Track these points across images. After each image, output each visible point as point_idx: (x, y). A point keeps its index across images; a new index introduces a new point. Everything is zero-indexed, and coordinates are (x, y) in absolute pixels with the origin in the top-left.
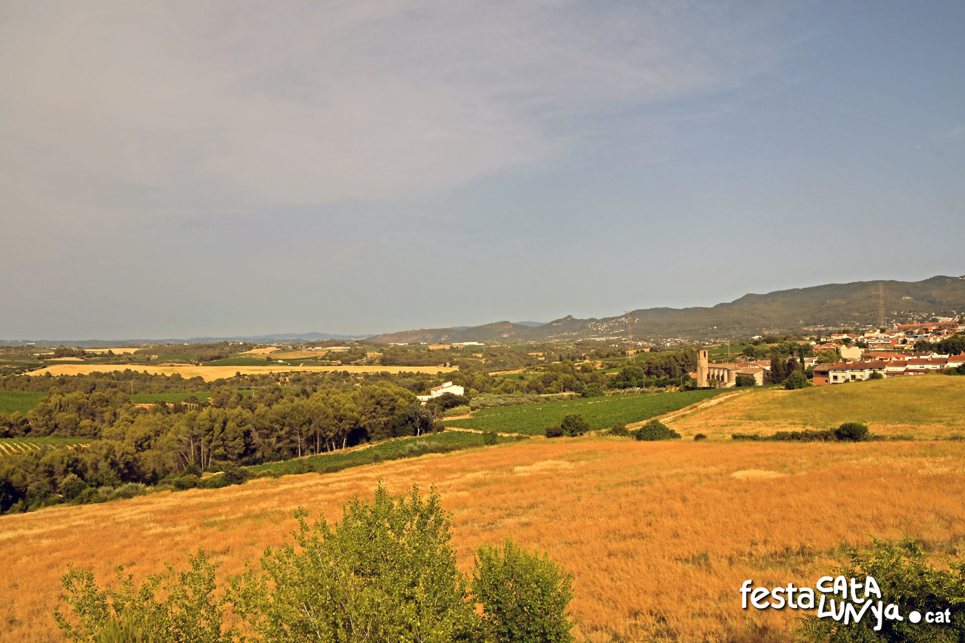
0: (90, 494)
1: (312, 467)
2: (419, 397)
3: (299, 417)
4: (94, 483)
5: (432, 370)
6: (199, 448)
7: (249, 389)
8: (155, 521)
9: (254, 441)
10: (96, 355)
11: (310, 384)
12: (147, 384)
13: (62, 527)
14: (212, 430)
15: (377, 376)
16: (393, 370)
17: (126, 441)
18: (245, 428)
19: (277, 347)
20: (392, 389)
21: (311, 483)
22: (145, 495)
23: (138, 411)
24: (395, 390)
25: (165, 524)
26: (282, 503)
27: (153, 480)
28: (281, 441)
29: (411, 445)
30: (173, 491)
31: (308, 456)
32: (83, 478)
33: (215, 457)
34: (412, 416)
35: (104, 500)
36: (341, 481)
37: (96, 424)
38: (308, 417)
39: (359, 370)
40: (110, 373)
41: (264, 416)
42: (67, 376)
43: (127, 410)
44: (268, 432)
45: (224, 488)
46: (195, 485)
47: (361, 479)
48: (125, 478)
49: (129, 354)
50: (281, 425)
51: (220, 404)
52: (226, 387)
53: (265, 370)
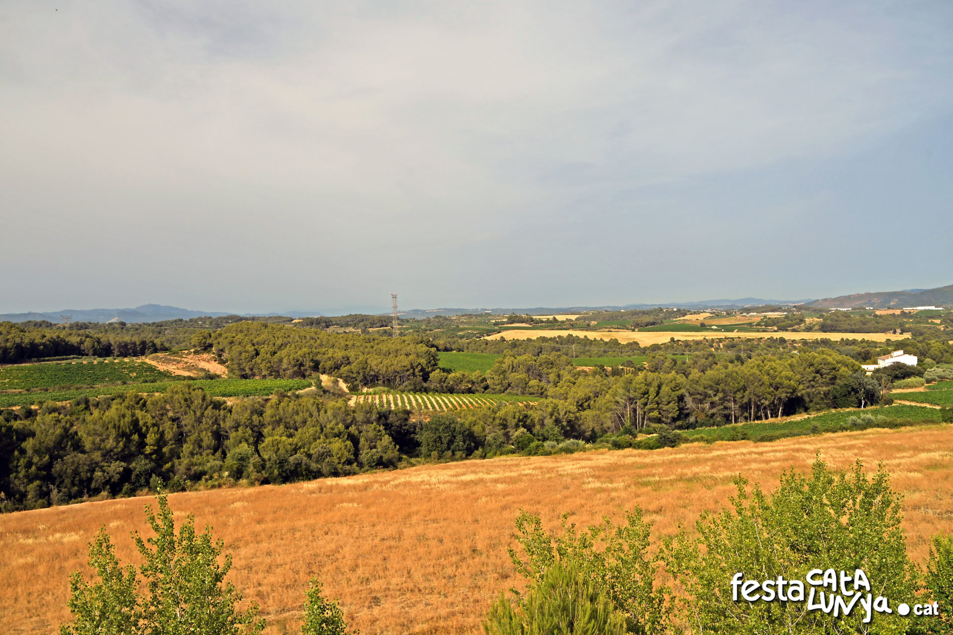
0: (537, 447)
1: (746, 434)
2: (864, 367)
3: (733, 383)
4: (541, 438)
5: (880, 338)
6: (635, 410)
7: (683, 354)
8: (593, 476)
9: (688, 406)
10: (542, 322)
11: (744, 350)
12: (587, 348)
13: (514, 474)
14: (647, 393)
15: (817, 343)
16: (835, 337)
17: (569, 400)
18: (679, 393)
19: (711, 313)
20: (833, 357)
21: (745, 450)
22: (585, 451)
23: (579, 374)
24: (837, 358)
25: (603, 479)
26: (714, 469)
27: (592, 438)
28: (715, 407)
29: (854, 417)
30: (610, 449)
31: (742, 424)
32: (531, 433)
33: (650, 419)
34: (855, 387)
35: (549, 454)
36: (776, 451)
37: (542, 384)
38: (742, 383)
39: (797, 336)
40: (555, 338)
41: (698, 382)
42: (518, 340)
43: (570, 372)
44: (702, 397)
45: (658, 450)
46: (630, 445)
47: (797, 450)
48: (567, 435)
49: (572, 320)
50: (715, 391)
51: (655, 369)
52: (661, 352)
53: (698, 336)
